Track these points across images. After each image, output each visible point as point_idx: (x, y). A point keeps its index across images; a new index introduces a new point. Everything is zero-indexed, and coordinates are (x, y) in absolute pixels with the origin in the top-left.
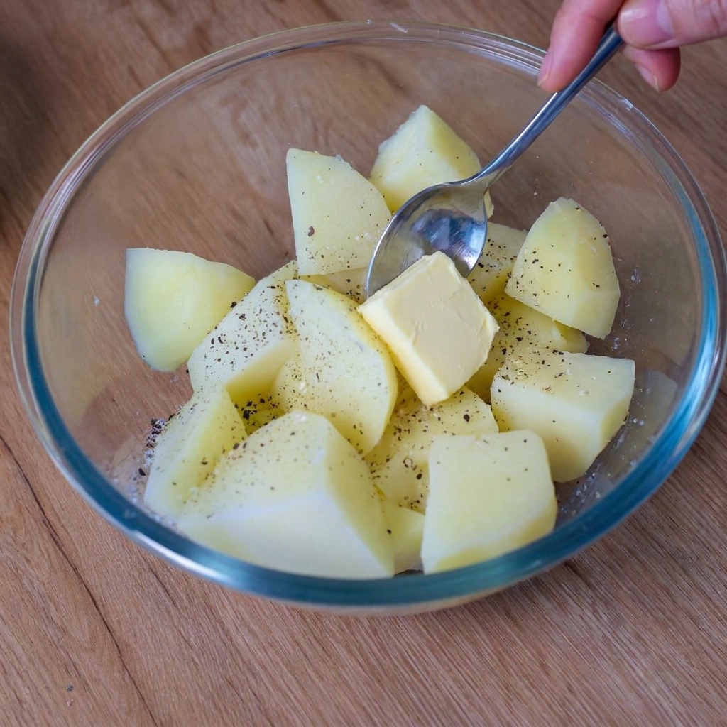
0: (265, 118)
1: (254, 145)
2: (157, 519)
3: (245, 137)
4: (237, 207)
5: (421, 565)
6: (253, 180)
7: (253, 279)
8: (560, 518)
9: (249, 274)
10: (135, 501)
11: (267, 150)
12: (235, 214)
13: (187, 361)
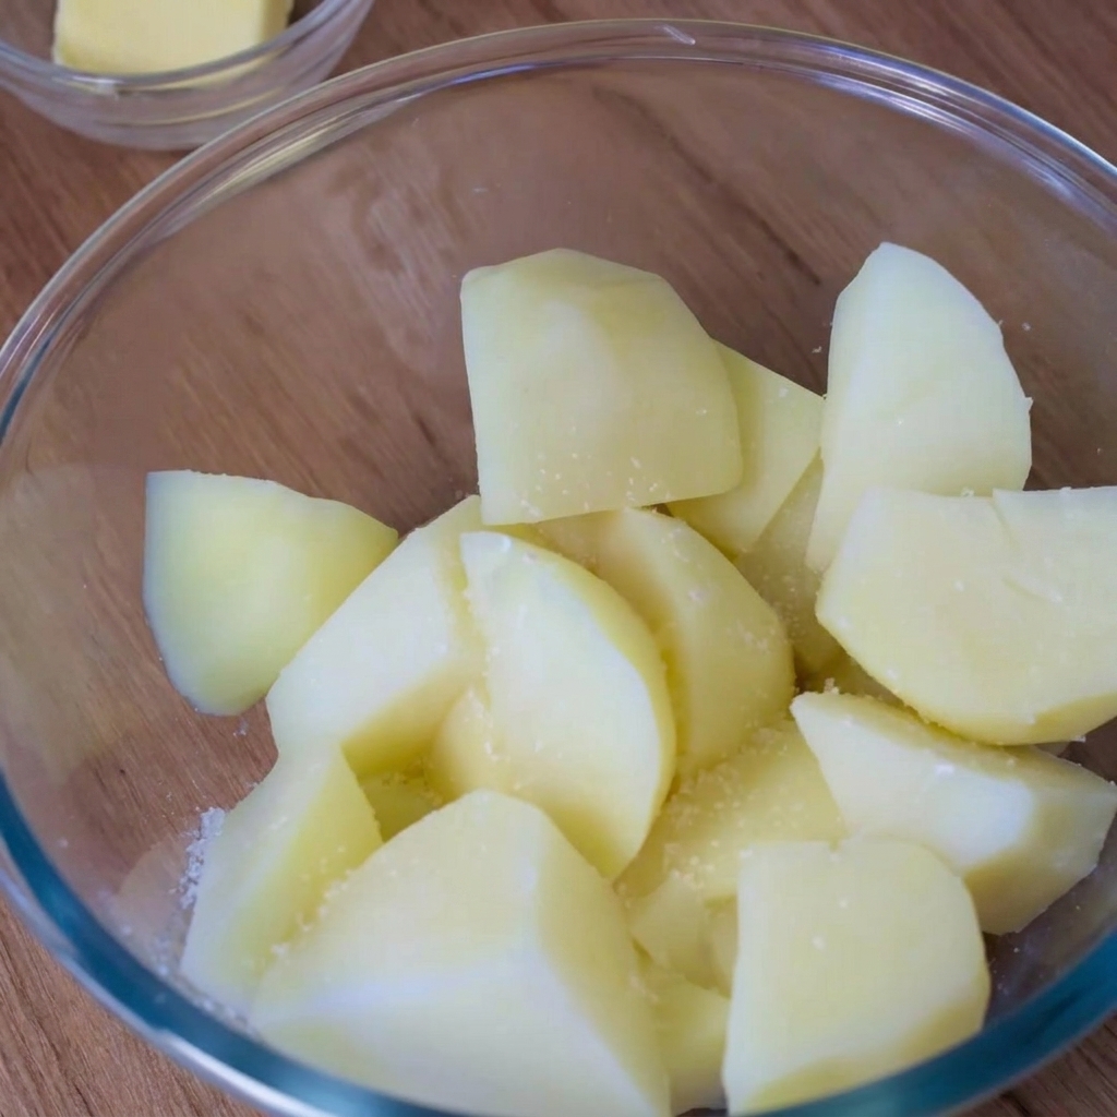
0: (418, 215)
1: (395, 266)
2: (208, 1006)
3: (380, 253)
4: (362, 390)
5: (723, 1099)
6: (395, 339)
7: (394, 532)
8: (995, 1003)
9: (387, 523)
10: (163, 971)
11: (423, 279)
12: (359, 403)
13: (266, 695)
